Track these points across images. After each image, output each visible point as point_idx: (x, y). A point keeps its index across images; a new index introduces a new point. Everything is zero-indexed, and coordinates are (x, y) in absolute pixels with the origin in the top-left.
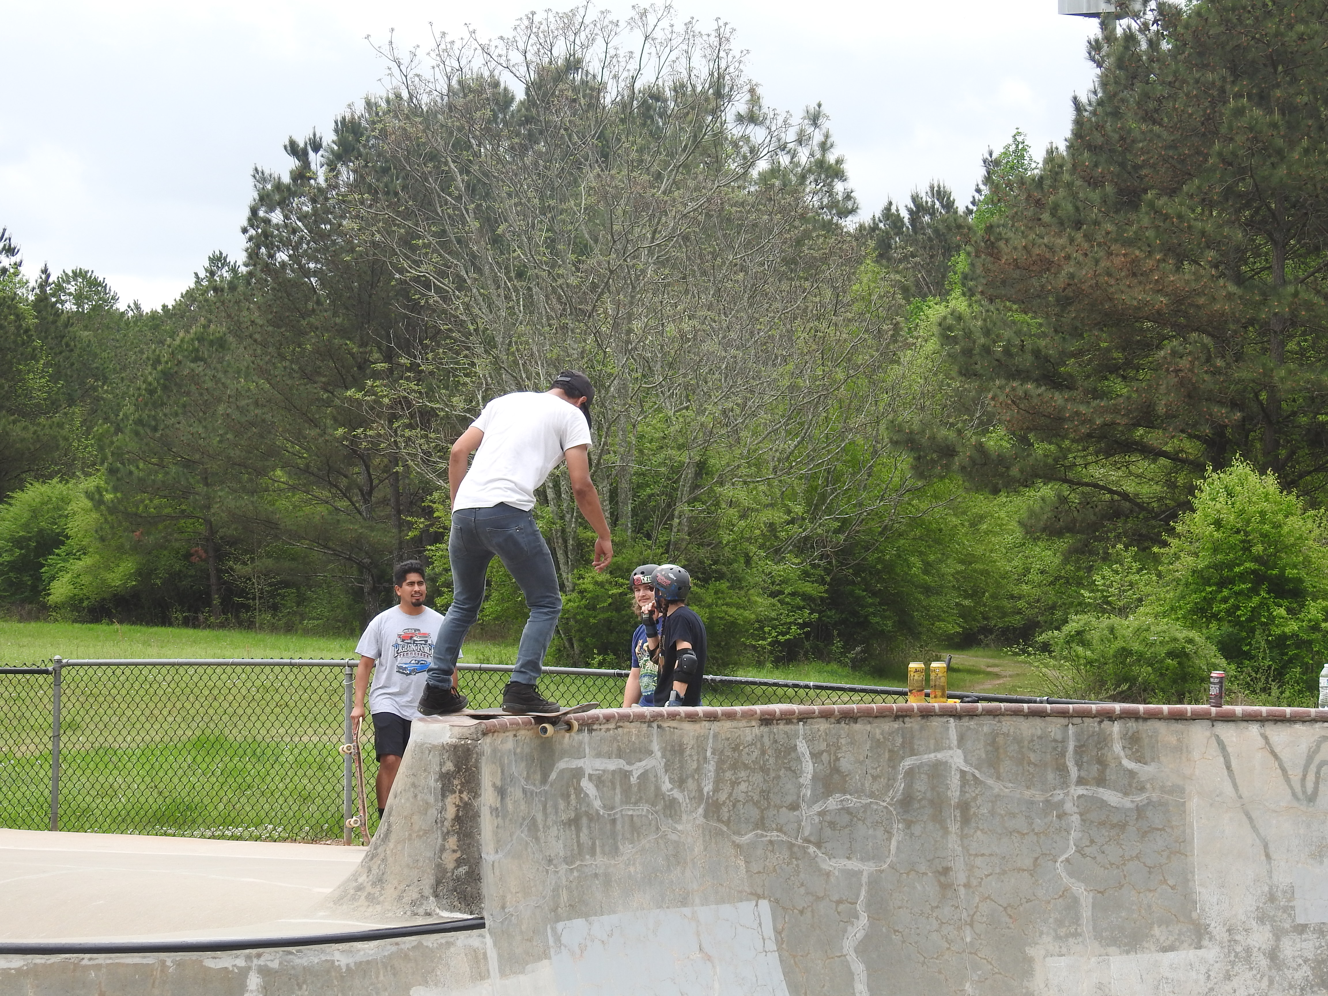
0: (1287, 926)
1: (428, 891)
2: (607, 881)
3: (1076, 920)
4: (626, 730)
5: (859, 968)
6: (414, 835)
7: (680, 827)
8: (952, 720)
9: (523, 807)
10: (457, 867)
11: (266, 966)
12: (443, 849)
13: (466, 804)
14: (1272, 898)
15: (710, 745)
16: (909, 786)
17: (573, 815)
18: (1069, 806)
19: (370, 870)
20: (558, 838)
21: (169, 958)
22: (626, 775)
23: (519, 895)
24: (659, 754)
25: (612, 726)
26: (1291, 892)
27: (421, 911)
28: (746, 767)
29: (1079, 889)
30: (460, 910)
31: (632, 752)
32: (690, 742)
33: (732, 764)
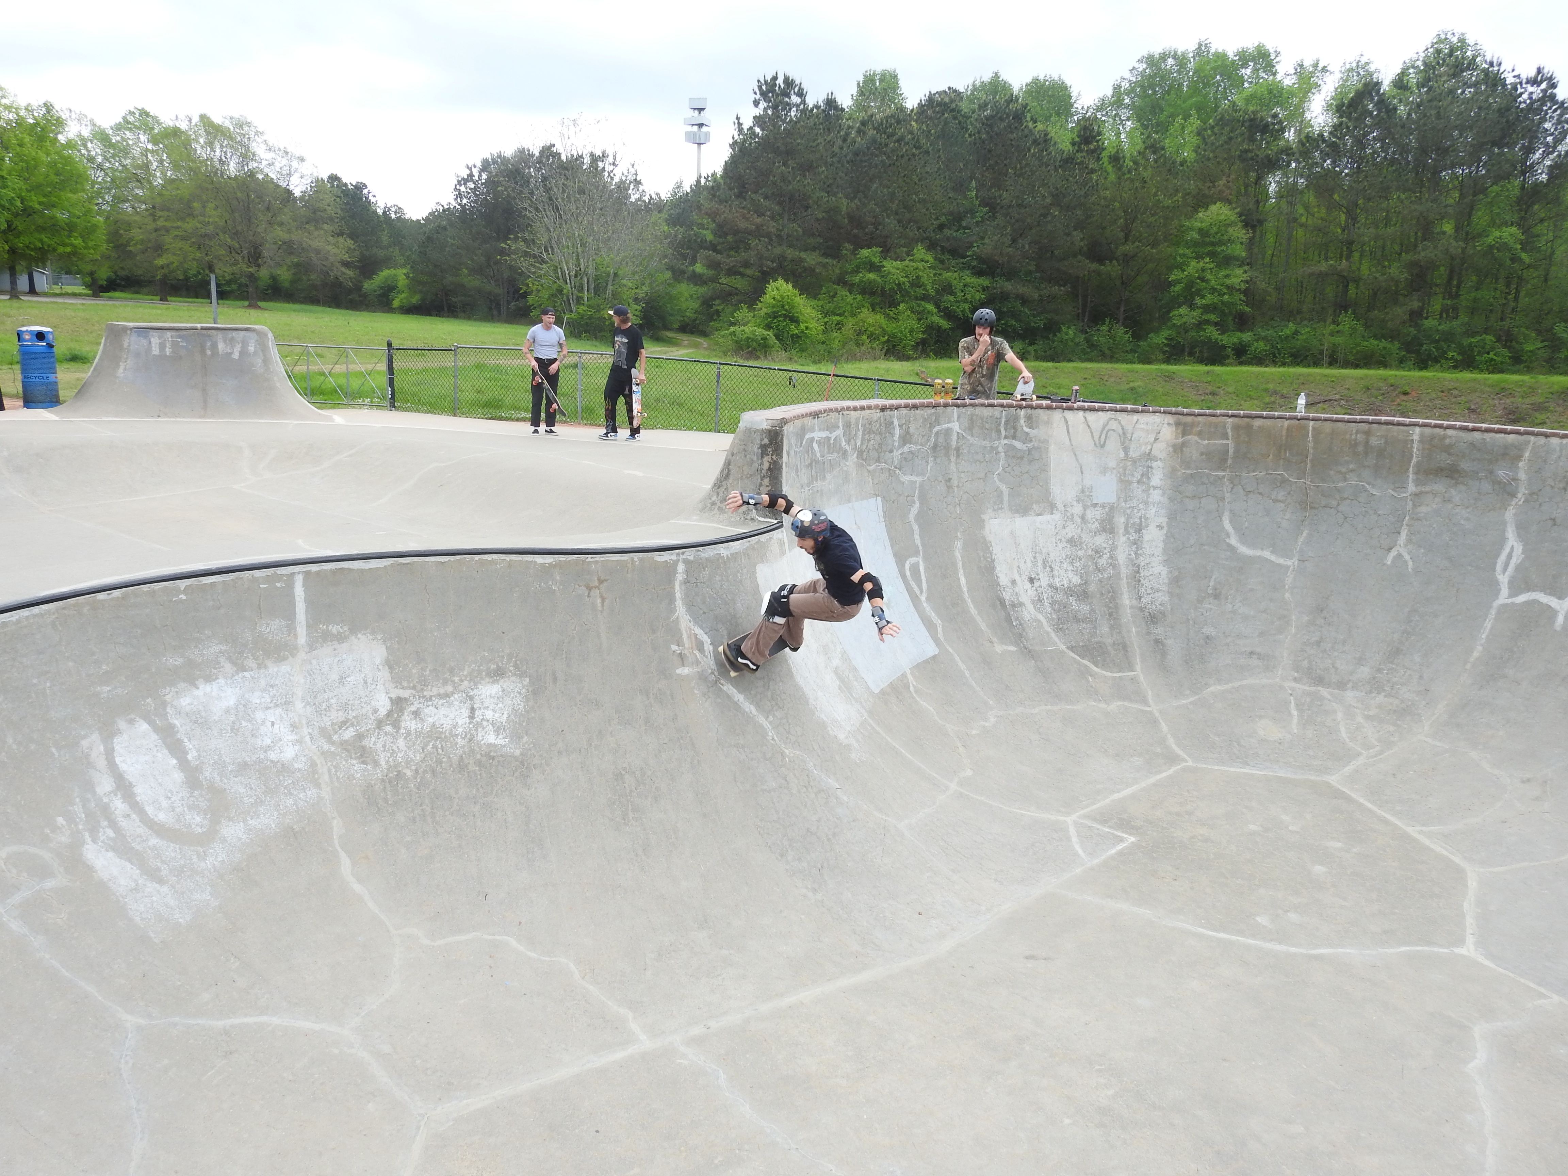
0: (1089, 504)
2: (821, 493)
3: (1002, 502)
4: (830, 415)
5: (916, 527)
6: (744, 477)
7: (847, 463)
8: (954, 408)
9: (794, 460)
11: (687, 558)
12: (761, 485)
13: (774, 461)
14: (1083, 492)
15: (861, 422)
16: (936, 440)
17: (809, 461)
18: (1000, 449)
19: (718, 494)
21: (636, 557)
22: (829, 438)
24: (841, 428)
25: (827, 413)
26: (1091, 488)
27: (749, 518)
28: (874, 432)
29: (1003, 487)
31: (832, 428)
32: (853, 421)
33: (868, 430)
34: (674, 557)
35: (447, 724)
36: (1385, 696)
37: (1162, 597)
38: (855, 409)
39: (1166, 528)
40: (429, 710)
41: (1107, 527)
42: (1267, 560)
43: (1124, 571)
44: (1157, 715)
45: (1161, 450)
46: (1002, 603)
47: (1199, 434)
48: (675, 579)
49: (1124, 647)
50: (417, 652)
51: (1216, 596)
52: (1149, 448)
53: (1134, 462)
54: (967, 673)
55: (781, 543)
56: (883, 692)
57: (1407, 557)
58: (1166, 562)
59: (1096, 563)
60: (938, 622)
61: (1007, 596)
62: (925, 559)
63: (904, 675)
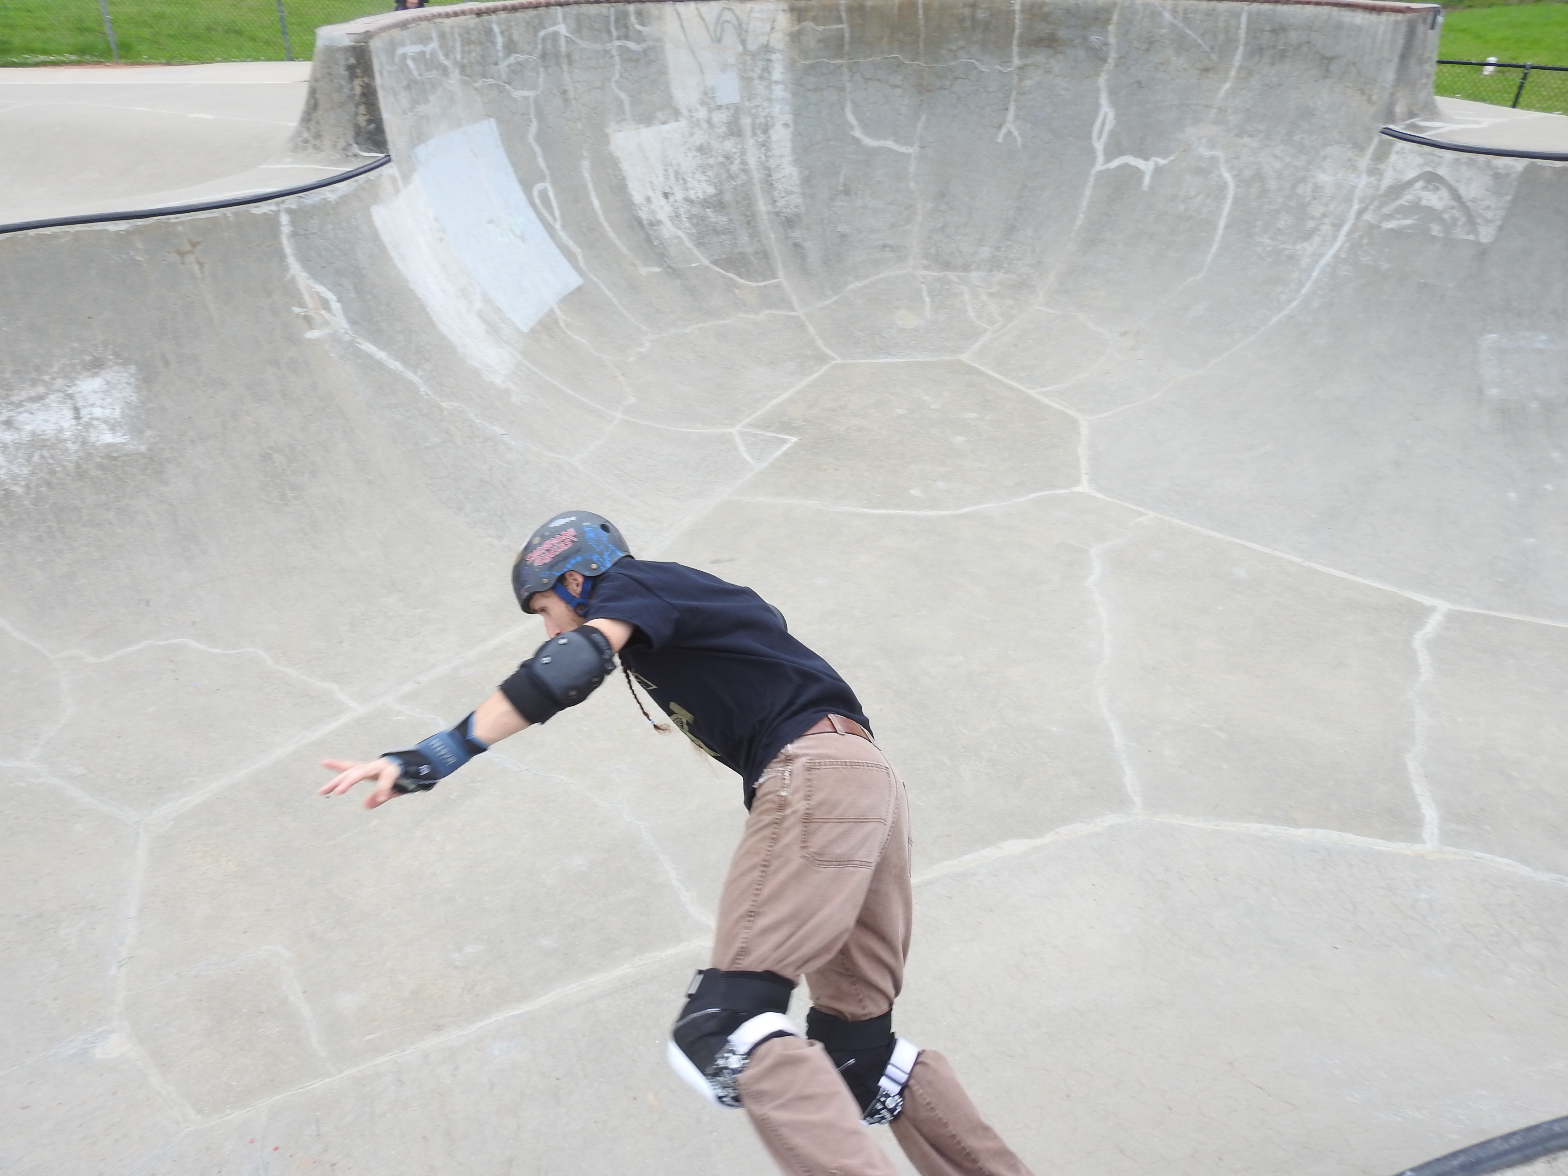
0: (713, 106)
1: (351, 141)
2: (428, 119)
3: (624, 112)
4: (419, 25)
5: (537, 149)
6: (335, 106)
7: (450, 81)
8: (558, 7)
9: (390, 81)
10: (367, 125)
11: (289, 207)
12: (356, 114)
13: (367, 85)
14: (706, 93)
15: (457, 31)
16: (544, 47)
17: (407, 82)
18: (614, 52)
20: (404, 97)
21: (228, 211)
22: (424, 53)
23: (399, 137)
24: (435, 39)
26: (713, 89)
29: (623, 96)
30: (375, 153)
31: (425, 39)
32: (447, 30)
33: (467, 42)
34: (274, 208)
35: (49, 430)
36: (1005, 273)
37: (796, 199)
38: (447, 15)
39: (792, 126)
40: (22, 418)
41: (734, 130)
42: (890, 150)
43: (757, 176)
44: (803, 318)
45: (778, 40)
46: (640, 222)
47: (815, 19)
48: (280, 233)
49: (764, 255)
51: (847, 192)
52: (766, 38)
53: (753, 55)
54: (615, 301)
55: (393, 180)
56: (533, 331)
57: (1016, 133)
58: (797, 162)
59: (728, 171)
60: (577, 250)
61: (644, 215)
62: (554, 183)
63: (551, 311)
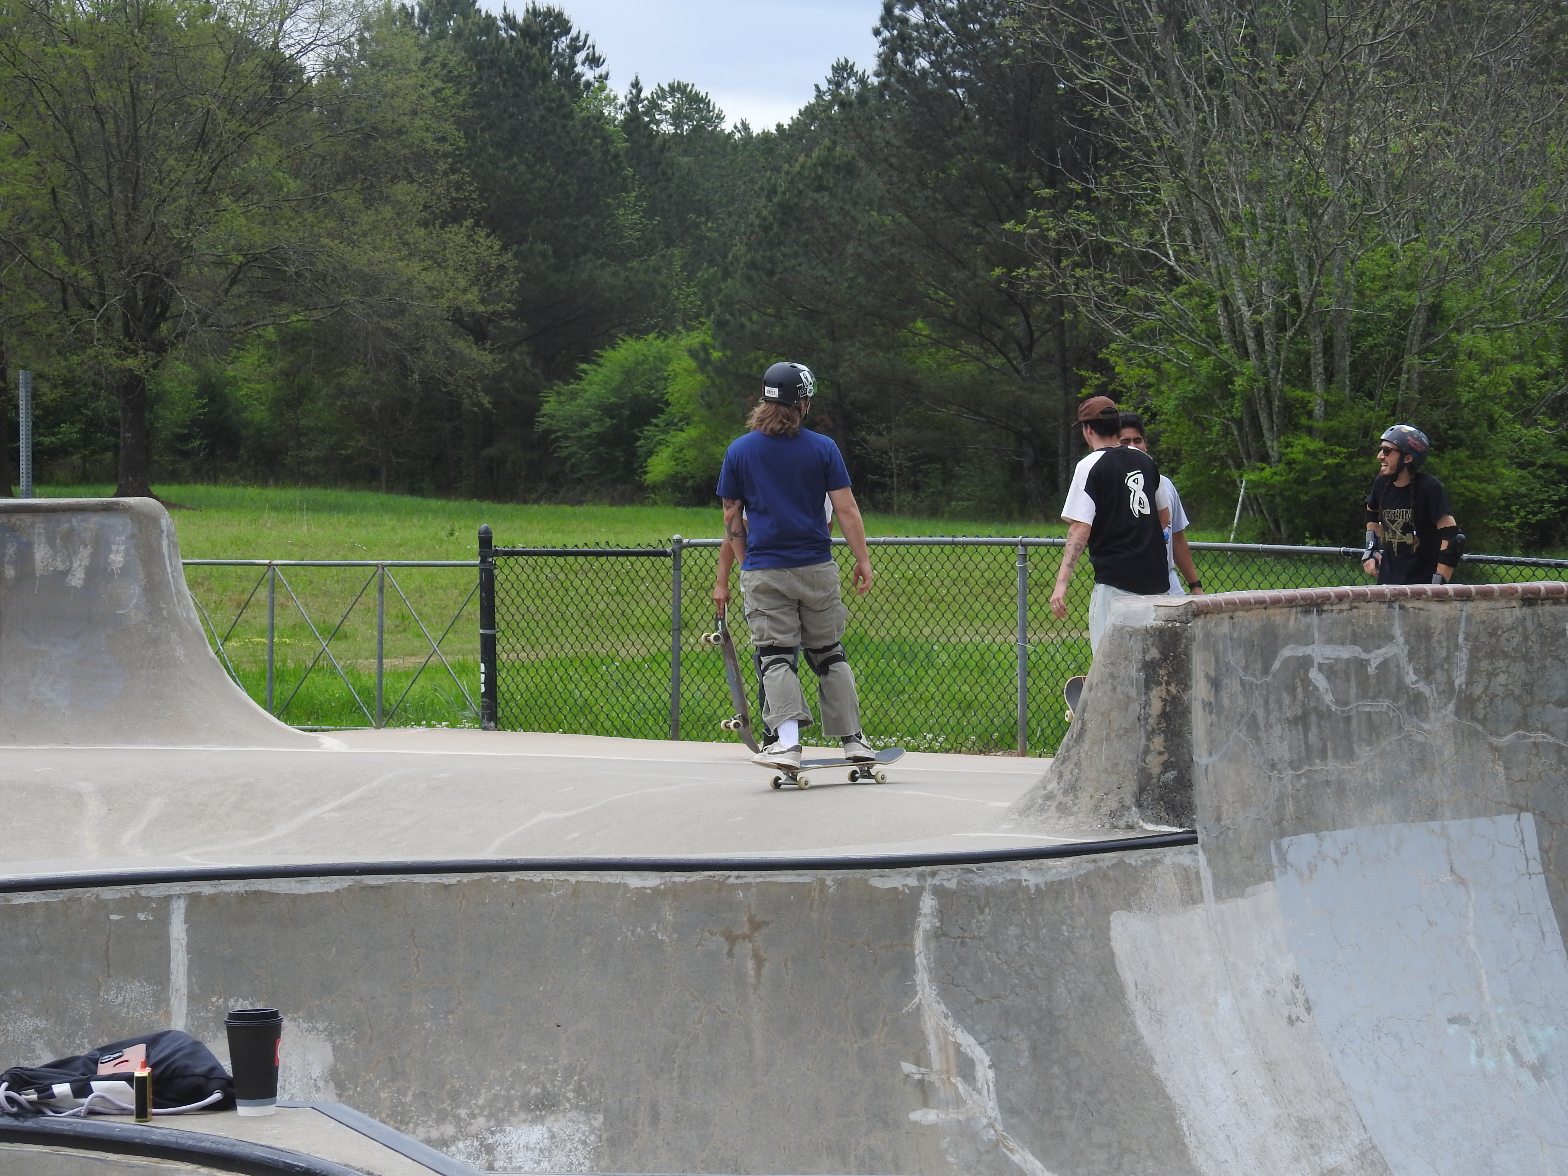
1: (1129, 800)
2: (1341, 789)
4: (1362, 611)
6: (1113, 735)
9: (1241, 701)
10: (1164, 772)
11: (942, 885)
12: (1147, 751)
13: (1174, 698)
15: (1462, 629)
17: (1299, 712)
19: (1061, 776)
20: (1282, 738)
21: (829, 877)
22: (1362, 664)
23: (1237, 805)
24: (1401, 640)
25: (1345, 606)
27: (1122, 823)
28: (1505, 655)
30: (1168, 823)
31: (1371, 638)
32: (1438, 625)
33: (1488, 651)
34: (912, 882)
48: (914, 927)
50: (391, 1059)
55: (1190, 879)
